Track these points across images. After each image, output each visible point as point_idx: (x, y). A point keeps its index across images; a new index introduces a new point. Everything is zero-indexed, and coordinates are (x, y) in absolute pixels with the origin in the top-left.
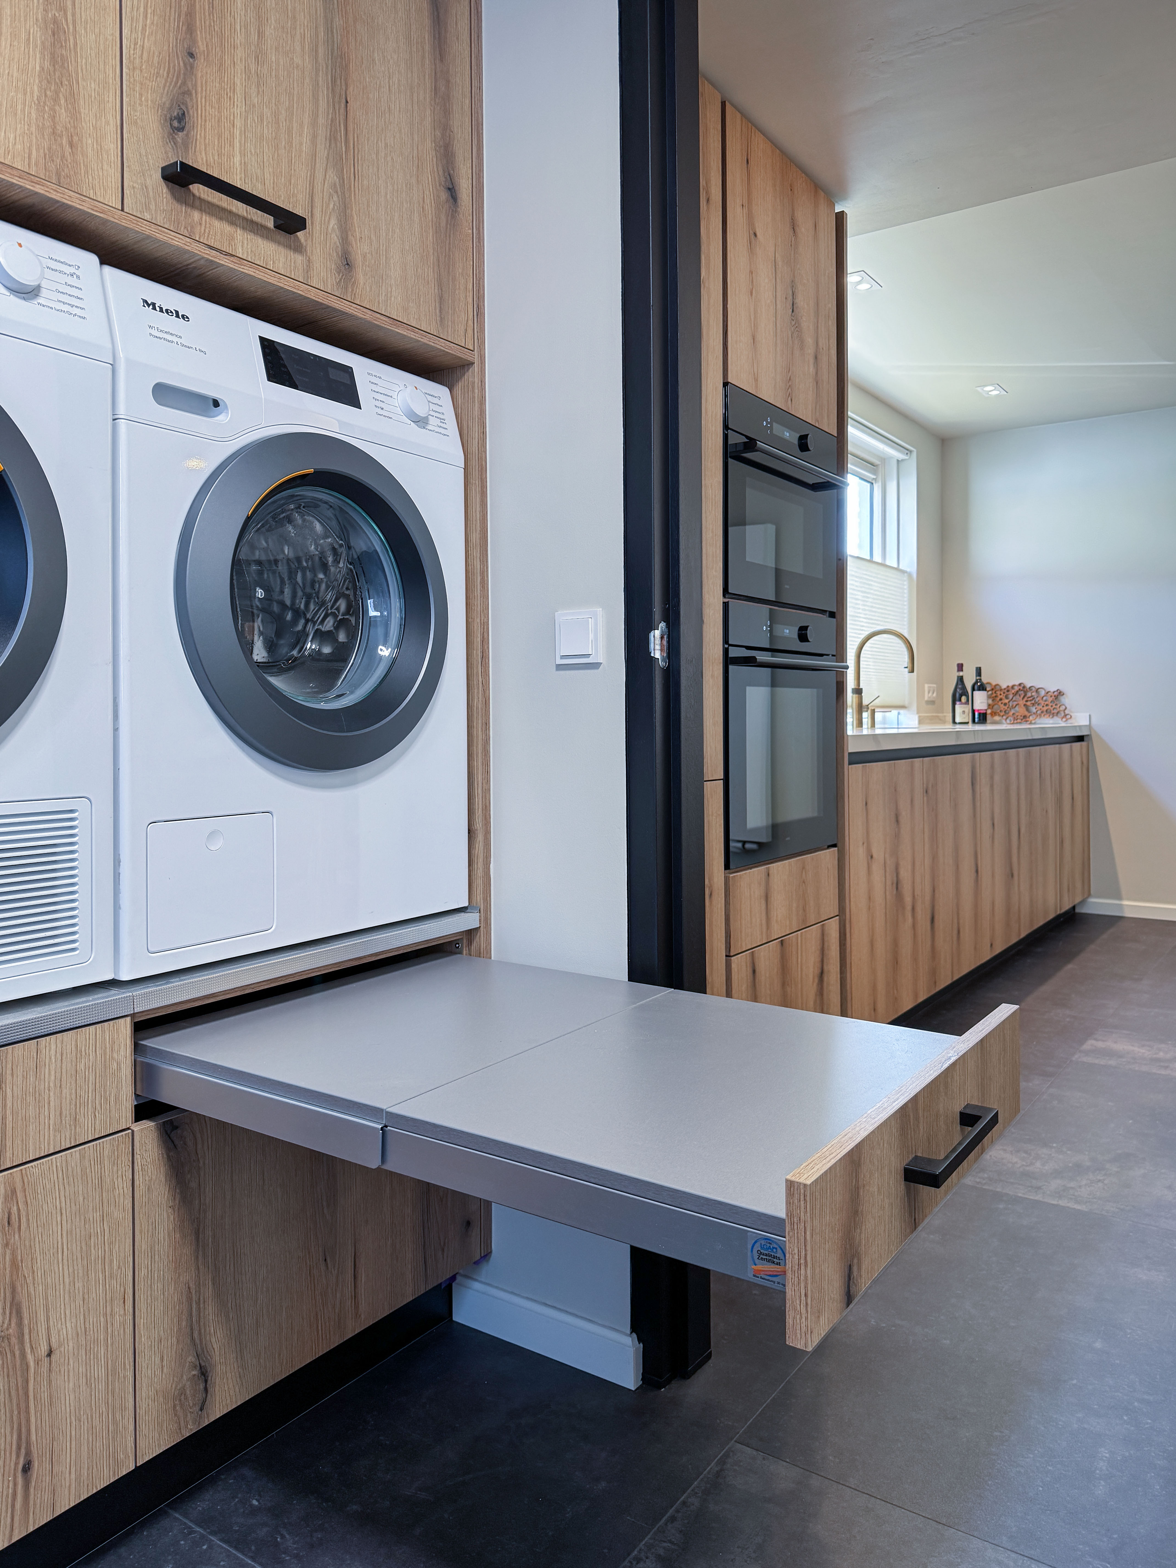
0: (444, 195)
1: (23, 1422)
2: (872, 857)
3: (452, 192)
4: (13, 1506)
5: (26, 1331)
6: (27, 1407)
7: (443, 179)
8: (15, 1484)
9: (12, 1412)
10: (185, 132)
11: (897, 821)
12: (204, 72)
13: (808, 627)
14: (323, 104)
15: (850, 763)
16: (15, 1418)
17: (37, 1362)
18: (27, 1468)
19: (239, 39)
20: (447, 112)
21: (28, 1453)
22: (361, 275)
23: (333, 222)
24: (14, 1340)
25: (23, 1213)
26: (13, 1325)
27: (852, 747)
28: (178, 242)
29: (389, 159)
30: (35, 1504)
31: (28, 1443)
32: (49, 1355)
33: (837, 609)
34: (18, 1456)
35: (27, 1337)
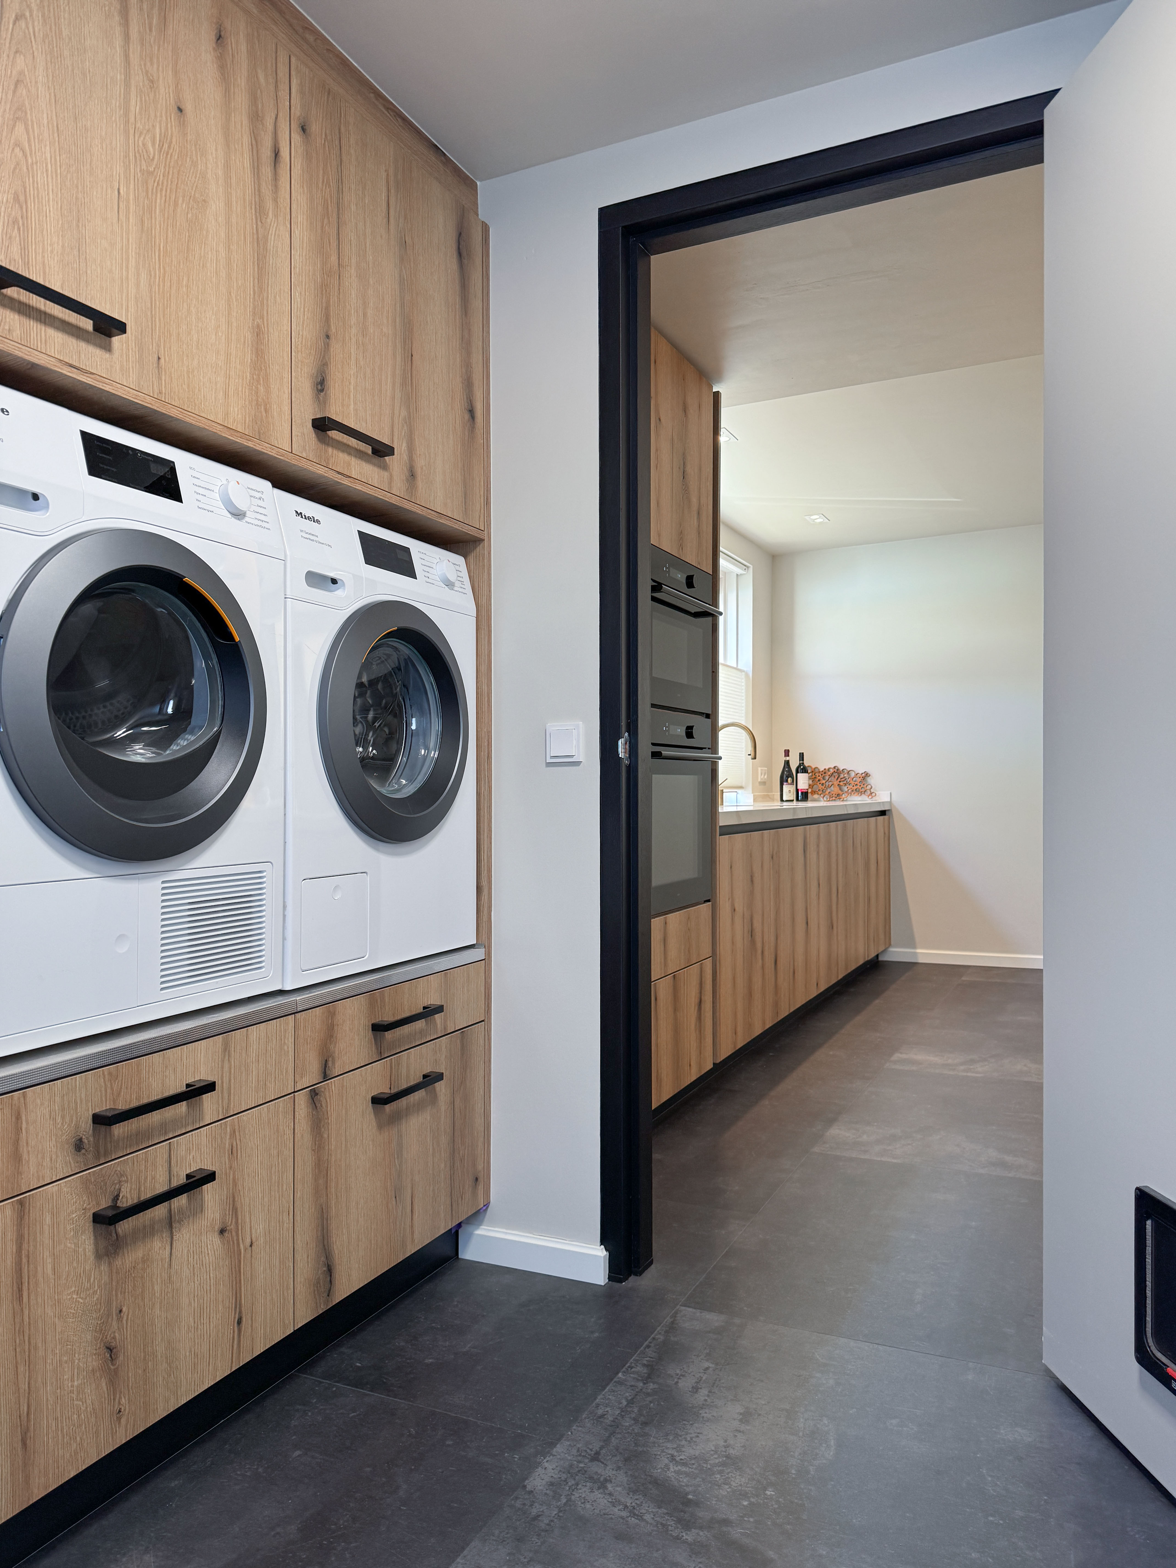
0: (467, 416)
1: (238, 1288)
2: (735, 910)
3: (471, 412)
4: (233, 1346)
5: (240, 1228)
6: (240, 1280)
7: (466, 404)
8: (234, 1332)
9: (233, 1281)
10: (324, 392)
11: (752, 881)
12: (336, 347)
13: (693, 726)
14: (399, 359)
15: (720, 835)
16: (234, 1286)
17: (245, 1250)
18: (239, 1322)
19: (353, 320)
20: (469, 353)
21: (240, 1312)
22: (420, 483)
23: (404, 445)
24: (234, 1233)
25: (239, 1147)
26: (233, 1223)
27: (722, 822)
28: (320, 471)
29: (435, 394)
30: (243, 1347)
31: (240, 1305)
32: (251, 1246)
33: (712, 712)
34: (235, 1313)
35: (240, 1232)
